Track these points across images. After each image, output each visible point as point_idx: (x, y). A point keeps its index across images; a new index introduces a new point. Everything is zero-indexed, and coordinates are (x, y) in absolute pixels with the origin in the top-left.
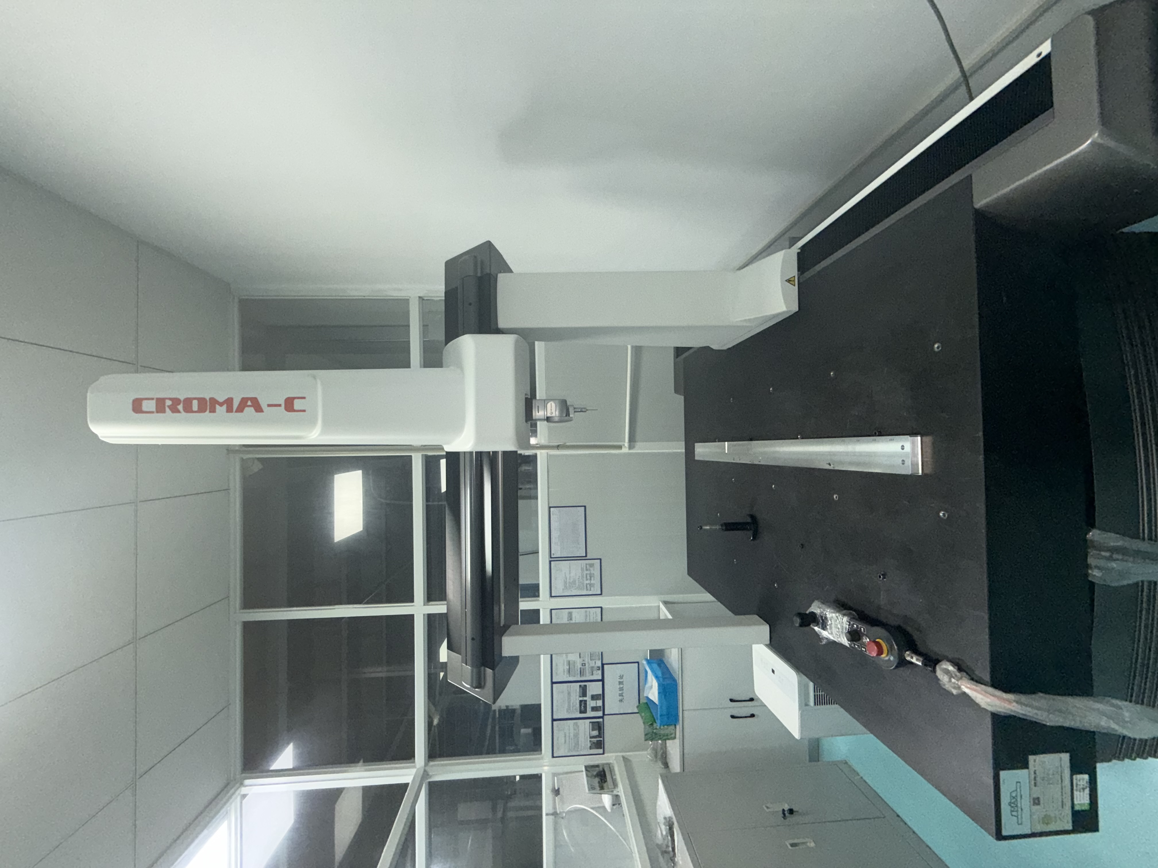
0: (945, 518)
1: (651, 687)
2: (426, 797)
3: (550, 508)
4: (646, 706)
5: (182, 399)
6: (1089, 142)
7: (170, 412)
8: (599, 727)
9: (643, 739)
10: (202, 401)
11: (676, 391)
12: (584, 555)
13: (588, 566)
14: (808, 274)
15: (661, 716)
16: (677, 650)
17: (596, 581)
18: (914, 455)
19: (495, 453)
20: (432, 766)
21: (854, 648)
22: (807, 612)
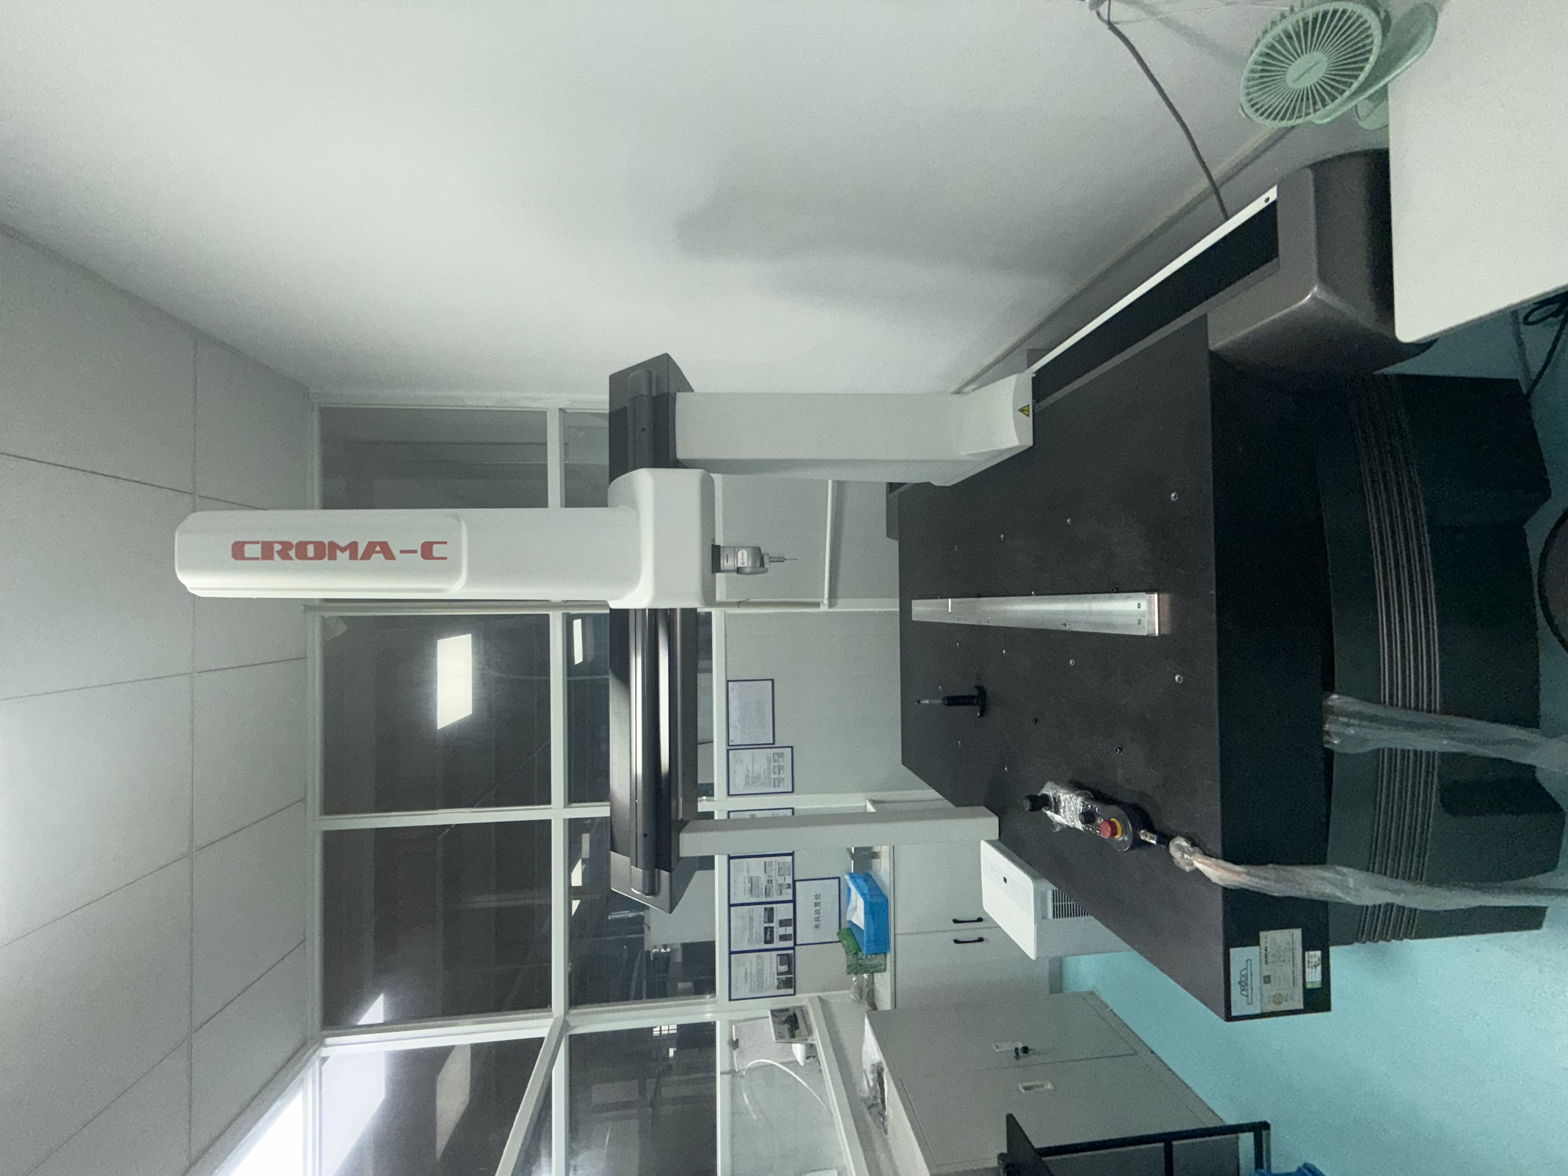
0: (1180, 682)
1: (856, 908)
2: (565, 1053)
3: (728, 681)
4: (848, 932)
5: (294, 543)
6: (1309, 297)
7: (280, 559)
8: (788, 960)
9: (845, 973)
10: (319, 546)
11: (889, 535)
12: (771, 742)
13: (776, 756)
14: (1044, 404)
15: (868, 941)
16: (888, 847)
17: (786, 775)
18: (1151, 613)
19: (673, 610)
20: (574, 1015)
21: (1089, 832)
22: (1039, 795)
